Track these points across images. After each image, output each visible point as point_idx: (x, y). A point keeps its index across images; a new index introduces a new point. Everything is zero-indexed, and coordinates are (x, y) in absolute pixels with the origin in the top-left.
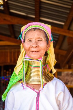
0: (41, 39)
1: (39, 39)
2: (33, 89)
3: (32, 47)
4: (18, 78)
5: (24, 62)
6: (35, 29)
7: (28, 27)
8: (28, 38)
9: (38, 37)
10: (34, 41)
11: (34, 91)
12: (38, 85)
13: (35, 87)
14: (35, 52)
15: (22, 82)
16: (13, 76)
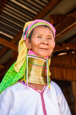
0: (51, 38)
1: (49, 37)
2: (36, 89)
3: (44, 43)
4: (19, 77)
5: (27, 59)
6: (46, 26)
7: (35, 23)
8: (39, 33)
9: (49, 34)
10: (44, 37)
11: (37, 91)
12: (40, 85)
13: (37, 88)
14: (45, 49)
15: (25, 80)
16: (9, 73)
